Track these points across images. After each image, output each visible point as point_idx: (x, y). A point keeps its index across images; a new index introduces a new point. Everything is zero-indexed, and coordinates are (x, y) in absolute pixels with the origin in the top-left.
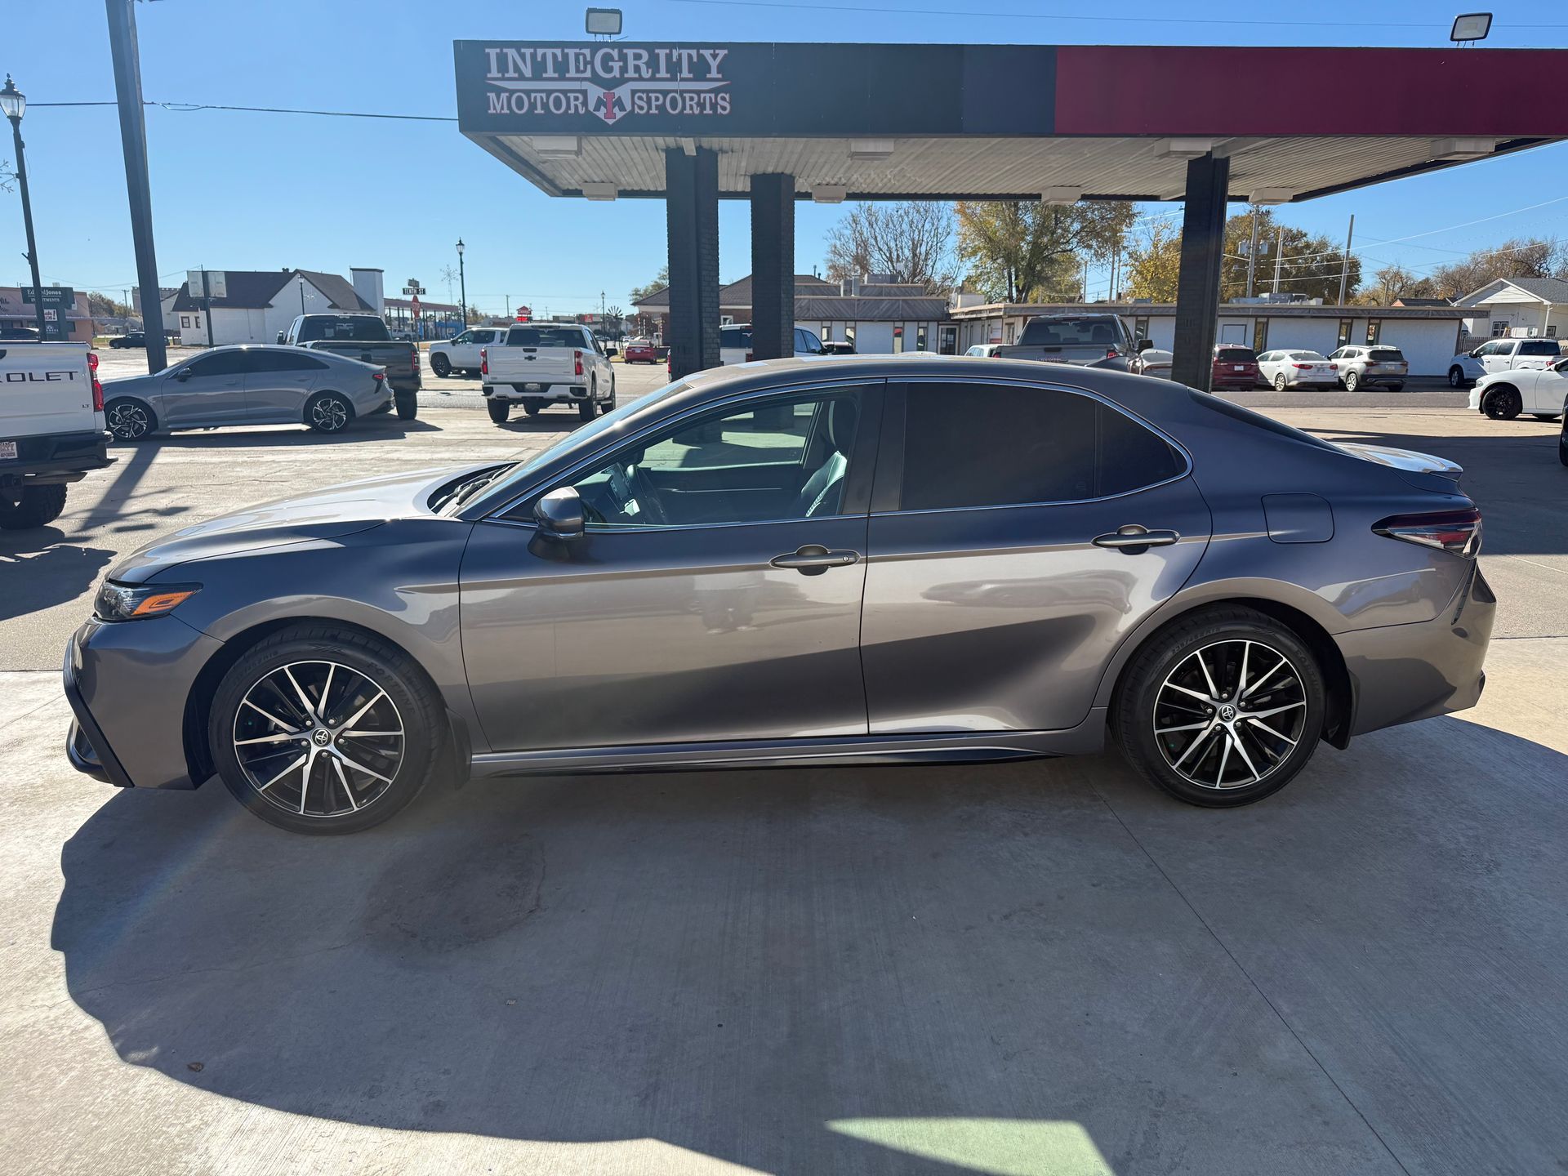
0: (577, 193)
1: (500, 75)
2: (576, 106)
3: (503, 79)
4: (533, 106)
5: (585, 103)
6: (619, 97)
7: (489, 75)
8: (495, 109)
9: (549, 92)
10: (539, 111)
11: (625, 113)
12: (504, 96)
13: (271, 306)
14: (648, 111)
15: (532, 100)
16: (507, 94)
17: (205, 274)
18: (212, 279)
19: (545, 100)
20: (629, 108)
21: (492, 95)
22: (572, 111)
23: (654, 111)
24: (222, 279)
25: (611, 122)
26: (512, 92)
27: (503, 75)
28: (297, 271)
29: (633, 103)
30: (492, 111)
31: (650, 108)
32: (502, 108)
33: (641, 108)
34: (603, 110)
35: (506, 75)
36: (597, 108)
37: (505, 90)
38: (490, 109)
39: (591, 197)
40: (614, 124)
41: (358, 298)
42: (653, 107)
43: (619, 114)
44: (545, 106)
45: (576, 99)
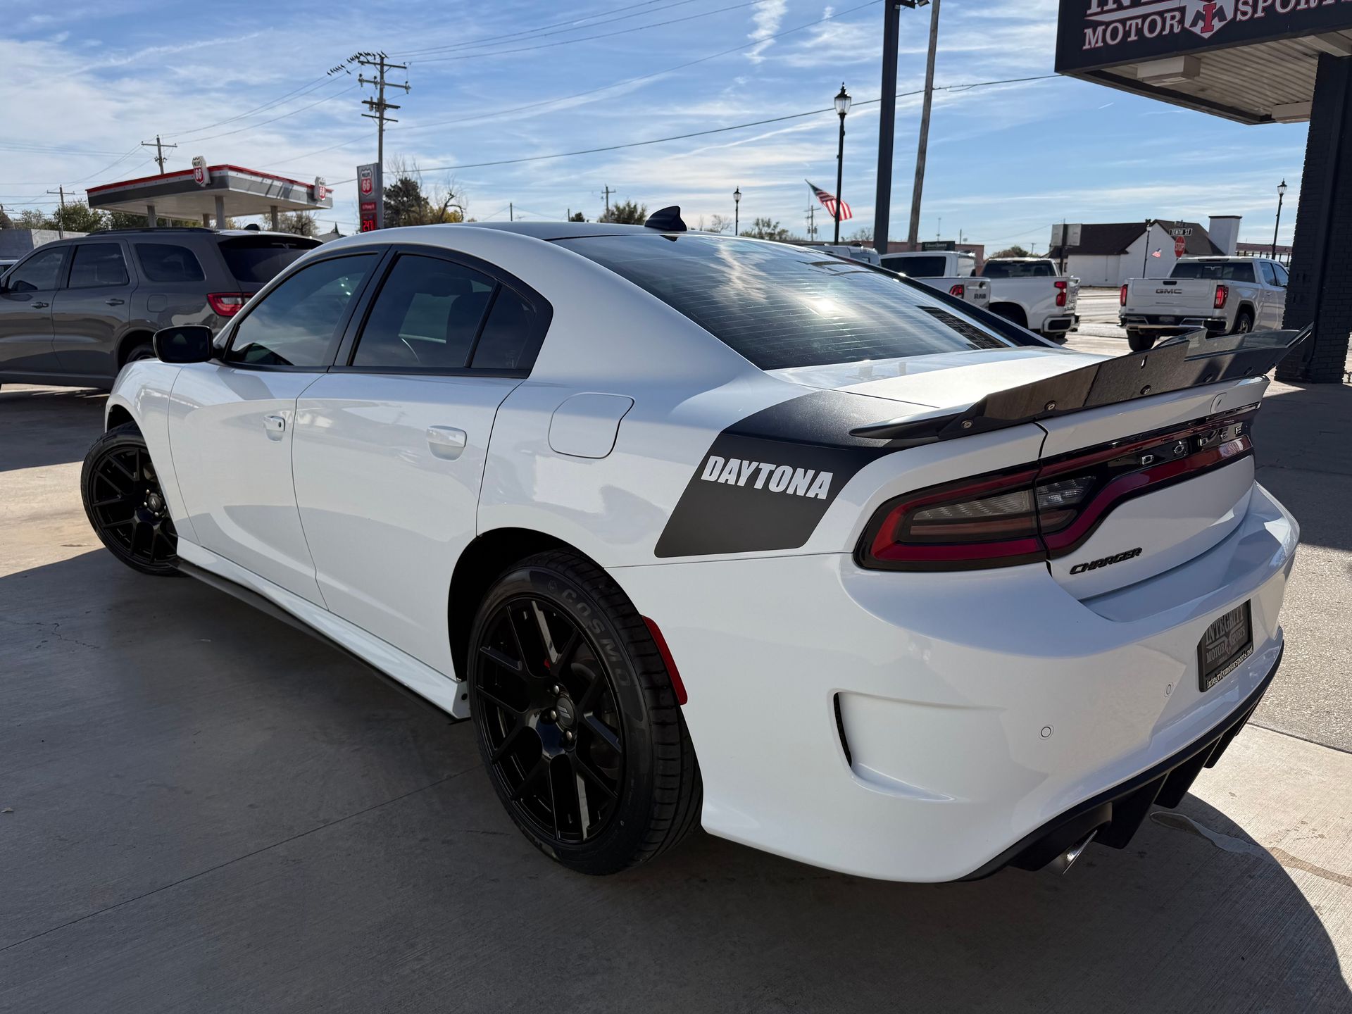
0: (1267, 119)
1: (1099, 10)
2: (1172, 26)
3: (1102, 12)
4: (1127, 34)
5: (1181, 21)
6: (1221, 6)
7: (1089, 12)
8: (1090, 43)
9: (1144, 17)
10: (1133, 37)
11: (1225, 22)
12: (1100, 29)
13: (1127, 253)
14: (1253, 15)
15: (1127, 28)
16: (1103, 27)
17: (1066, 227)
18: (1070, 231)
19: (1140, 26)
20: (1229, 16)
21: (1089, 31)
22: (1166, 32)
23: (1260, 14)
24: (1079, 230)
25: (1206, 35)
26: (1107, 24)
27: (1102, 9)
28: (1156, 221)
29: (1236, 9)
30: (1087, 47)
31: (1255, 11)
32: (1097, 42)
33: (1244, 13)
34: (1201, 24)
35: (1106, 8)
36: (1194, 24)
37: (1101, 23)
38: (1084, 45)
39: (1284, 119)
40: (1209, 38)
41: (1211, 243)
42: (1260, 9)
43: (1217, 24)
44: (1139, 31)
45: (1173, 18)
